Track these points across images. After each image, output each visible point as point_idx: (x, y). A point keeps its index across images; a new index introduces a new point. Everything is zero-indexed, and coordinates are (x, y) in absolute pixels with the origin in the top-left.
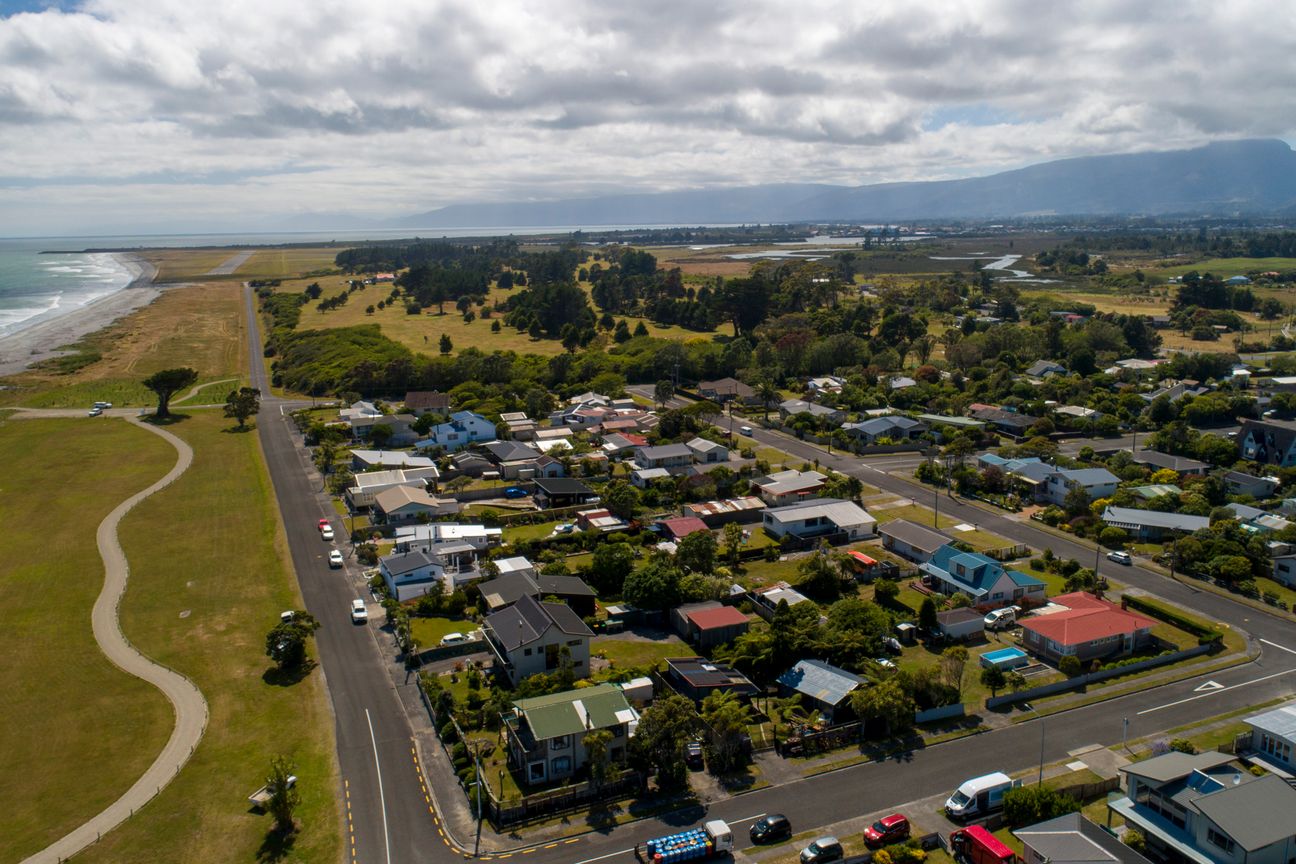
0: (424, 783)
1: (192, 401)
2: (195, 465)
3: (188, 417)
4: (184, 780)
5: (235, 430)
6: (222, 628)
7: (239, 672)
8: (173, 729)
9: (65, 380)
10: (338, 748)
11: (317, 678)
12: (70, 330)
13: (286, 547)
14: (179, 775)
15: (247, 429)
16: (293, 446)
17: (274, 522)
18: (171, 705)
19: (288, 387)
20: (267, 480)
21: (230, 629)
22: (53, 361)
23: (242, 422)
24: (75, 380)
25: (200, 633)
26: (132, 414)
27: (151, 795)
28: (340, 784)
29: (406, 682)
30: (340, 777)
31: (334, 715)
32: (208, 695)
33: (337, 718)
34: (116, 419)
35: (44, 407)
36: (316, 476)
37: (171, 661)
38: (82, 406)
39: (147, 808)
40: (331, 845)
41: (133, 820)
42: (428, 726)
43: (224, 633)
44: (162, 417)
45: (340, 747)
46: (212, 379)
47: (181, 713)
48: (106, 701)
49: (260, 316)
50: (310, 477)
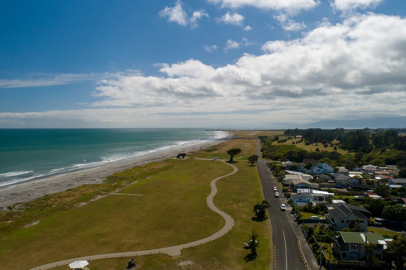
0: (301, 252)
1: (239, 159)
2: (238, 172)
3: (238, 162)
4: (225, 237)
5: (250, 166)
6: (241, 206)
7: (245, 216)
8: (224, 225)
9: (207, 153)
10: (273, 238)
11: (268, 221)
12: (210, 144)
13: (262, 191)
14: (224, 236)
15: (254, 166)
16: (267, 170)
17: (259, 186)
18: (225, 220)
19: (267, 158)
20: (258, 177)
21: (243, 207)
22: (205, 149)
23: (252, 164)
24: (210, 153)
25: (235, 206)
26: (223, 161)
27: (216, 238)
28: (273, 247)
29: (297, 227)
30: (273, 245)
31: (273, 230)
32: (235, 220)
33: (273, 231)
34: (219, 161)
35: (201, 158)
36: (273, 177)
37: (226, 211)
38: (211, 158)
39: (214, 241)
40: (268, 261)
41: (210, 242)
42: (304, 238)
43: (241, 207)
44: (231, 161)
45: (274, 238)
46: (245, 155)
47: (227, 222)
48: (207, 216)
49: (260, 144)
50: (271, 177)
